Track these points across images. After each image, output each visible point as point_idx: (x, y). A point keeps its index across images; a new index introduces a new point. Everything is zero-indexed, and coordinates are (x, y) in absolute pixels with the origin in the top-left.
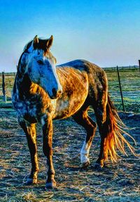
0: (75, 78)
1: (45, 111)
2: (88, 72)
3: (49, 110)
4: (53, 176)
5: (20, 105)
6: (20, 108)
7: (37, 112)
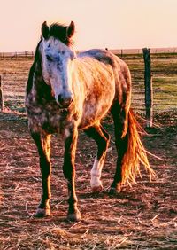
0: (102, 75)
1: (70, 118)
2: (113, 67)
3: (75, 117)
4: (76, 204)
5: (38, 110)
6: (37, 114)
7: (61, 120)
